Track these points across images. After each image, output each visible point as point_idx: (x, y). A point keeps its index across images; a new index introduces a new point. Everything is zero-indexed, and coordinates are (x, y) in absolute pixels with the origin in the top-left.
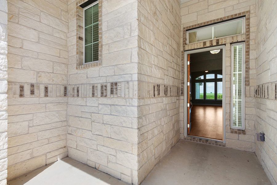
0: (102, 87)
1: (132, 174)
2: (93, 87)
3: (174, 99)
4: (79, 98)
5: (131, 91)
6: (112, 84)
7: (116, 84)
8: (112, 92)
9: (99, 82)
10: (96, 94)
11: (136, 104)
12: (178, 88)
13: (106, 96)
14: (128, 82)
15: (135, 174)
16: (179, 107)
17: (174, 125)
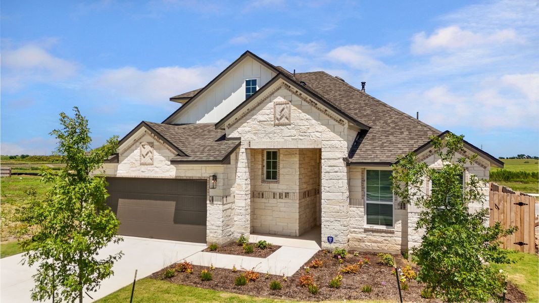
0: (280, 194)
1: (296, 233)
2: (274, 194)
3: (313, 198)
4: (263, 199)
5: (296, 197)
6: (286, 193)
7: (288, 193)
8: (286, 197)
9: (278, 191)
10: (276, 197)
11: (298, 202)
12: (315, 190)
13: (282, 198)
14: (294, 193)
15: (297, 231)
16: (316, 202)
17: (312, 214)
